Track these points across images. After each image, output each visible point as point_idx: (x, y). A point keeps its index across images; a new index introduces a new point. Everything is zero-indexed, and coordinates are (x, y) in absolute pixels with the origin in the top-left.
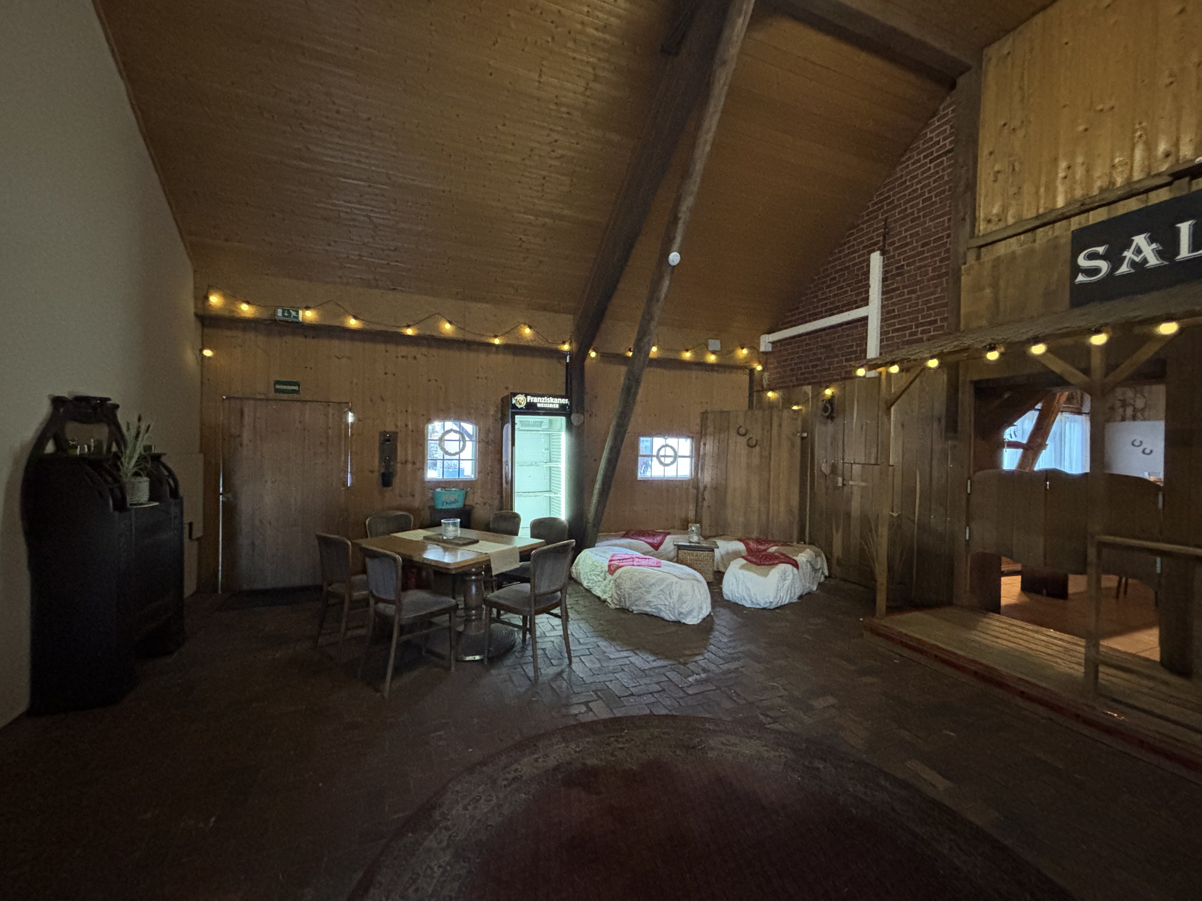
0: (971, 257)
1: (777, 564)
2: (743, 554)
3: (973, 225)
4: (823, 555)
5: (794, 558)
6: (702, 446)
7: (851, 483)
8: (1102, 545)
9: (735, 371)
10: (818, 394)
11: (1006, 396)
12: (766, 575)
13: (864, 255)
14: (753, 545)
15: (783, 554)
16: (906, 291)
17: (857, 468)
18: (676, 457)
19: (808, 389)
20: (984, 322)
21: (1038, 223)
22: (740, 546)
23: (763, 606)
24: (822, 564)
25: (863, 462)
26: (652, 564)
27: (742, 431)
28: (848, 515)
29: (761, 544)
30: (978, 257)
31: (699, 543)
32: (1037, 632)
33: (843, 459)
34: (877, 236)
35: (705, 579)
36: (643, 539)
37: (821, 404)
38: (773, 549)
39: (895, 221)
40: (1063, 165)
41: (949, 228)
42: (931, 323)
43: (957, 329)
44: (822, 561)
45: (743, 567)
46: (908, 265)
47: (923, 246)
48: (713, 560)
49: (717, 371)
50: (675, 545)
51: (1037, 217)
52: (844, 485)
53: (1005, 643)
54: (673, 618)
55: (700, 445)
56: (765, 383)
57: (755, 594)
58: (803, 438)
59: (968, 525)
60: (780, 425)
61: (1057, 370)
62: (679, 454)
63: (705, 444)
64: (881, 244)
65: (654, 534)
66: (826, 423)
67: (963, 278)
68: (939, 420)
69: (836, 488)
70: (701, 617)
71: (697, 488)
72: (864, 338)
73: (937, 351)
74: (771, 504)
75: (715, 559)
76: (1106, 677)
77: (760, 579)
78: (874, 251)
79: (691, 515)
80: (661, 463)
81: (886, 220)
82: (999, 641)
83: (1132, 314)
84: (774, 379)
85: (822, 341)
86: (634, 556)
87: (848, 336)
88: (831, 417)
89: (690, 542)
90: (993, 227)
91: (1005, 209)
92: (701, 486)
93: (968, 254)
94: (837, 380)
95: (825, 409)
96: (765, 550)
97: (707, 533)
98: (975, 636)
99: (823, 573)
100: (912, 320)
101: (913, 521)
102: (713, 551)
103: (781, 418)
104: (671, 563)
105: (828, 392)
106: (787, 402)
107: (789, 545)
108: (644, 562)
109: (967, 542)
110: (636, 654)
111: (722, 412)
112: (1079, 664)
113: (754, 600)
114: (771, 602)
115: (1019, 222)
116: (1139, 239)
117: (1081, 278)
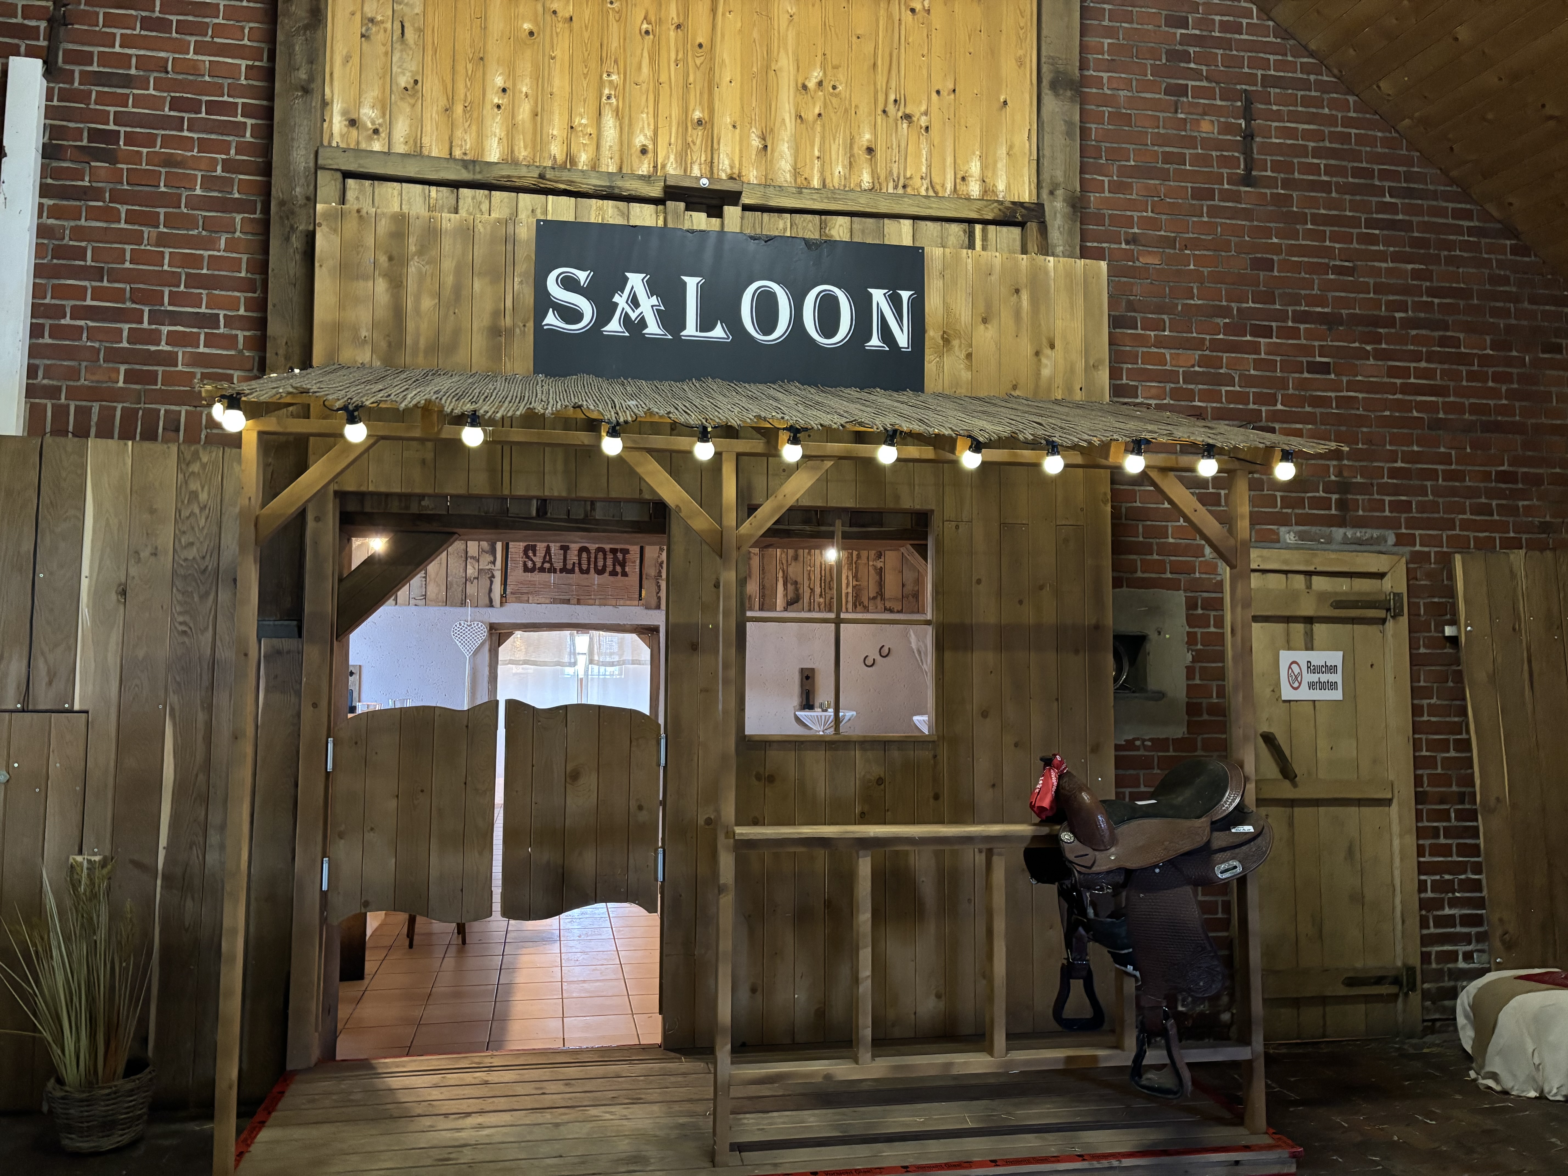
0: (327, 185)
3: (317, 118)
16: (123, 208)
30: (347, 198)
40: (495, 79)
46: (134, 139)
47: (177, 106)
64: (46, 43)
67: (319, 233)
78: (21, 53)
90: (364, 141)
91: (386, 111)
93: (319, 178)
100: (137, 297)
115: (417, 154)
116: (636, 281)
117: (551, 319)
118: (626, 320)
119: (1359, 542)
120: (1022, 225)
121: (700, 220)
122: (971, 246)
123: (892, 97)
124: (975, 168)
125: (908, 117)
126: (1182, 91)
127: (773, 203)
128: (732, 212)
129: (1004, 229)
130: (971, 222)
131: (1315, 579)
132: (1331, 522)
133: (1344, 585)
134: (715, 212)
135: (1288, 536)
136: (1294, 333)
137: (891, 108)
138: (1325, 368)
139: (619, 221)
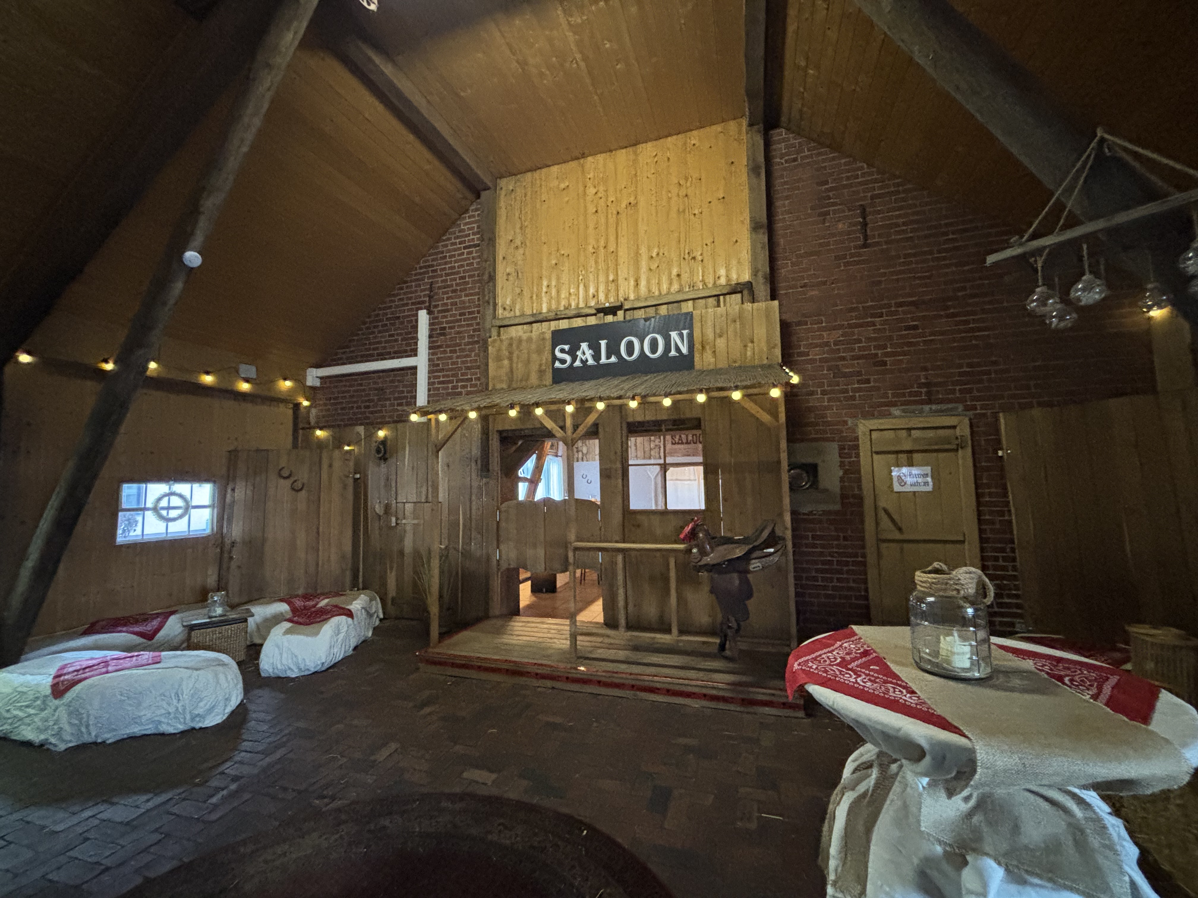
0: (494, 332)
1: (330, 618)
2: (288, 617)
3: (495, 310)
4: (378, 599)
5: (348, 607)
6: (229, 491)
7: (404, 521)
8: (576, 549)
9: (275, 403)
10: (370, 435)
11: (520, 443)
12: (317, 634)
13: (411, 310)
14: (299, 603)
15: (336, 606)
16: (448, 349)
17: (409, 507)
18: (188, 507)
19: (361, 429)
20: (504, 386)
21: (532, 319)
22: (283, 607)
23: (313, 670)
24: (377, 608)
25: (415, 500)
26: (145, 662)
27: (285, 473)
28: (401, 553)
29: (309, 600)
30: (499, 335)
31: (225, 615)
32: (543, 623)
33: (396, 499)
34: (425, 296)
35: (234, 658)
36: (124, 629)
37: (374, 445)
38: (323, 603)
39: (439, 288)
40: (545, 283)
41: (479, 305)
42: (468, 380)
43: (487, 389)
44: (377, 604)
45: (288, 632)
46: (450, 328)
47: (460, 315)
48: (246, 632)
49: (252, 402)
50: (184, 626)
51: (533, 315)
52: (397, 524)
53: (525, 638)
54: (181, 727)
55: (226, 491)
56: (313, 421)
57: (304, 659)
58: (356, 480)
59: (498, 548)
60: (330, 466)
61: (549, 427)
62: (194, 503)
63: (233, 490)
64: (427, 304)
65: (145, 618)
66: (379, 465)
67: (490, 348)
68: (476, 461)
69: (391, 528)
70: (229, 710)
71: (222, 545)
72: (413, 386)
73: (475, 405)
74: (320, 553)
75: (249, 630)
76: (582, 643)
77: (309, 639)
78: (421, 309)
79: (212, 580)
80: (161, 517)
81: (431, 284)
82: (520, 638)
83: (584, 394)
84: (324, 417)
85: (375, 383)
86: (108, 658)
87: (399, 381)
88: (384, 459)
89: (210, 617)
90: (507, 314)
91: (514, 302)
92: (228, 542)
93: (492, 329)
94: (388, 423)
95: (378, 451)
96: (314, 606)
97: (236, 600)
98: (506, 639)
99: (378, 616)
100: (453, 376)
101: (458, 551)
102: (246, 621)
103: (331, 458)
104: (179, 653)
105: (381, 434)
106: (338, 442)
107: (342, 595)
108: (127, 663)
109: (498, 561)
110: (113, 804)
111: (258, 451)
112: (566, 639)
113: (302, 666)
114: (323, 663)
115: (523, 315)
116: (584, 346)
117: (557, 364)
118: (582, 361)
119: (941, 411)
120: (741, 292)
121: (610, 318)
122: (719, 305)
123: (687, 252)
124: (722, 272)
125: (694, 258)
126: (827, 213)
127: (635, 306)
128: (620, 313)
129: (733, 296)
130: (718, 296)
131: (913, 432)
132: (922, 402)
133: (931, 434)
134: (615, 314)
135: (896, 411)
136: (896, 313)
137: (686, 256)
138: (915, 328)
139: (584, 324)
